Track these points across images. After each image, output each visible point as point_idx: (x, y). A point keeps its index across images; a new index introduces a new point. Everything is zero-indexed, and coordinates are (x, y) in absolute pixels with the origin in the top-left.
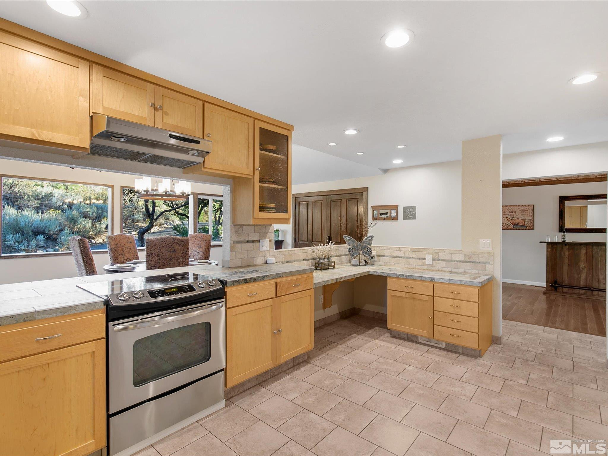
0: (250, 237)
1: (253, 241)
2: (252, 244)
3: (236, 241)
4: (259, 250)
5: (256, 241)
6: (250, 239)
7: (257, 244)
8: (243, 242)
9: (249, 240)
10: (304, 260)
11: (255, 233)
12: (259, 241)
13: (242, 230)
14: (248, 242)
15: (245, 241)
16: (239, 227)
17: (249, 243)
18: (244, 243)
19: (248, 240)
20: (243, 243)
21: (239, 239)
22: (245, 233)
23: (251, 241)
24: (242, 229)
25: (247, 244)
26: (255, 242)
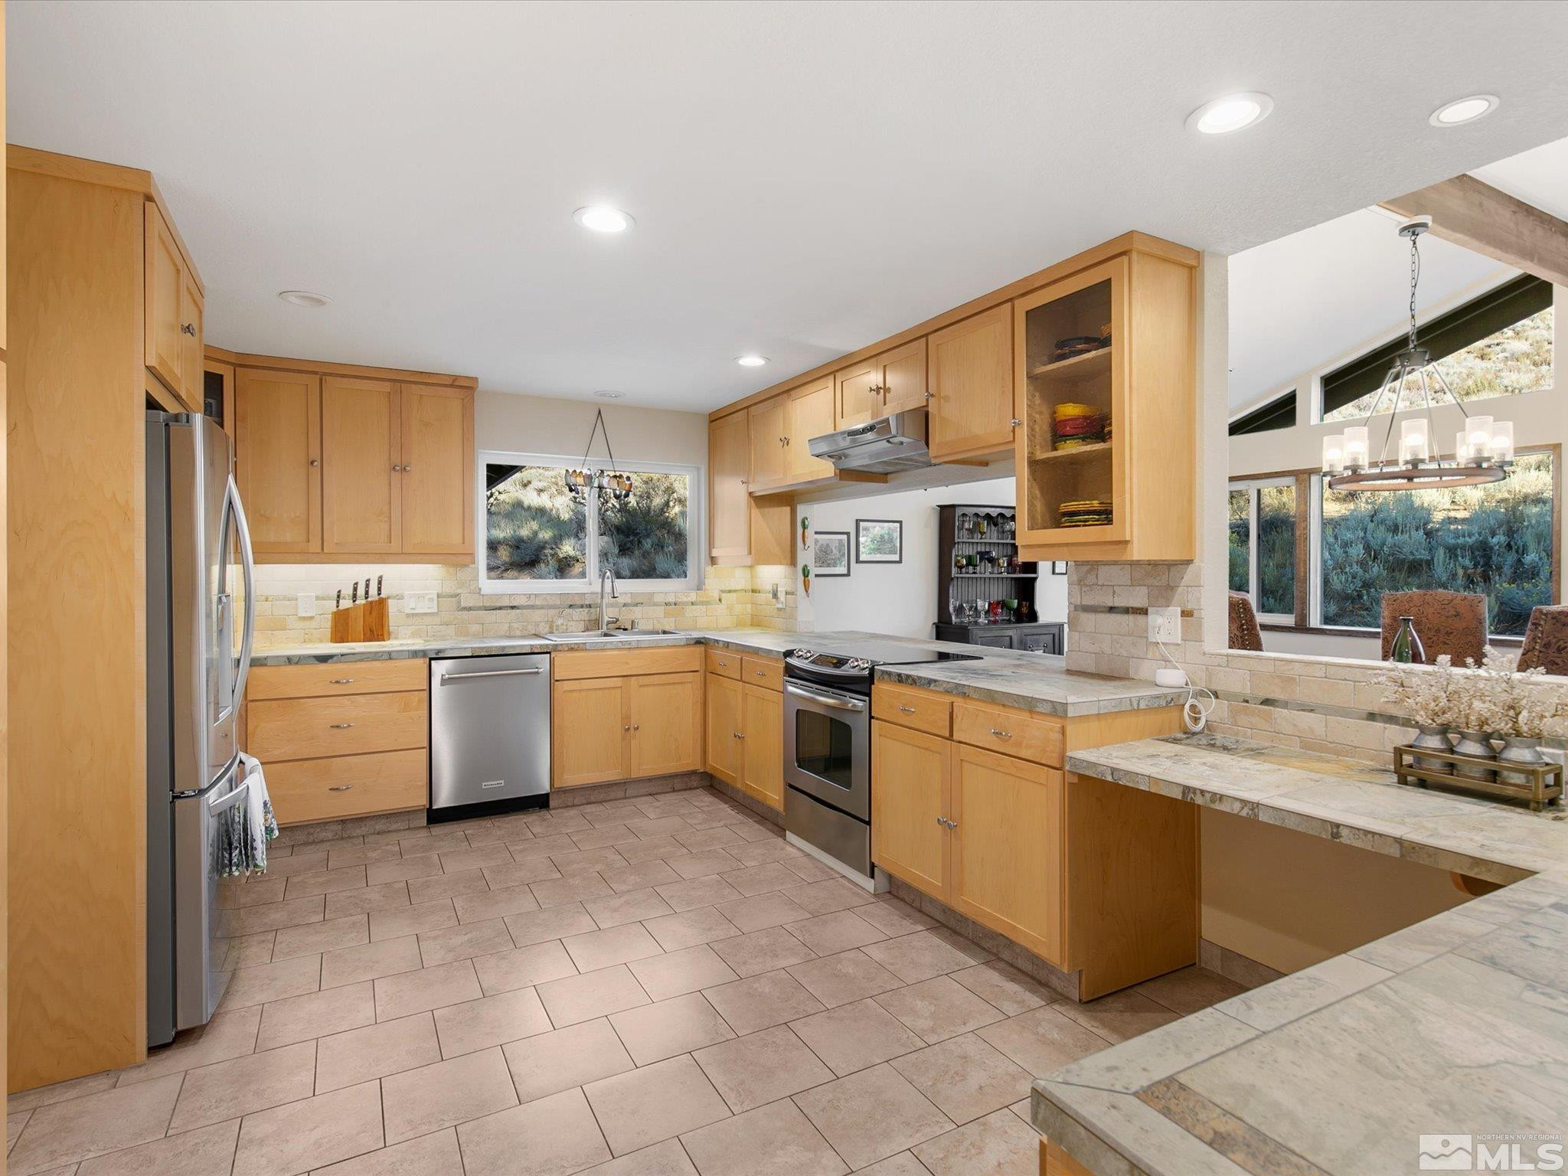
0: (1119, 596)
1: (1127, 611)
2: (1126, 617)
3: (1083, 605)
4: (1147, 638)
5: (1137, 609)
6: (1119, 602)
7: (1140, 618)
8: (1099, 610)
9: (1116, 605)
10: (1372, 716)
11: (1132, 585)
12: (1144, 612)
13: (1097, 578)
14: (1112, 610)
15: (1105, 607)
16: (1086, 568)
17: (1113, 615)
18: (1102, 612)
19: (1111, 605)
20: (1100, 612)
21: (1088, 601)
22: (1104, 585)
23: (1122, 607)
24: (1097, 575)
25: (1108, 615)
26: (1133, 613)
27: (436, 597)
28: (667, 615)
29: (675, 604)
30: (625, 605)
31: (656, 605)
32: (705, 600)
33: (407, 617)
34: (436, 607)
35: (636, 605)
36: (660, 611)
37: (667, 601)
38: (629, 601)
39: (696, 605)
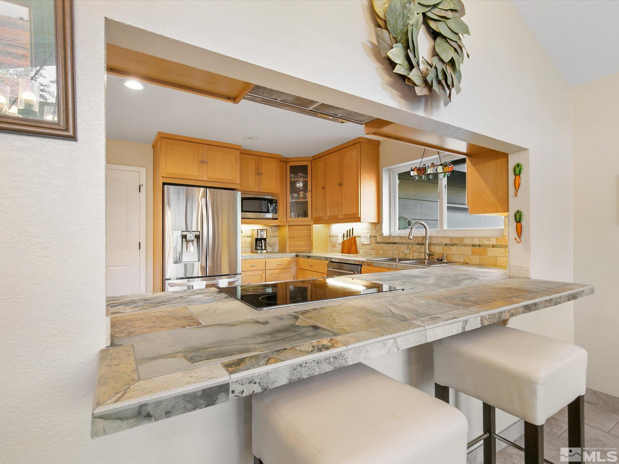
27: (369, 237)
28: (474, 253)
29: (480, 246)
30: (446, 245)
31: (466, 245)
32: (504, 244)
33: (362, 245)
34: (369, 242)
35: (453, 245)
36: (469, 250)
37: (473, 243)
38: (448, 242)
39: (496, 247)
